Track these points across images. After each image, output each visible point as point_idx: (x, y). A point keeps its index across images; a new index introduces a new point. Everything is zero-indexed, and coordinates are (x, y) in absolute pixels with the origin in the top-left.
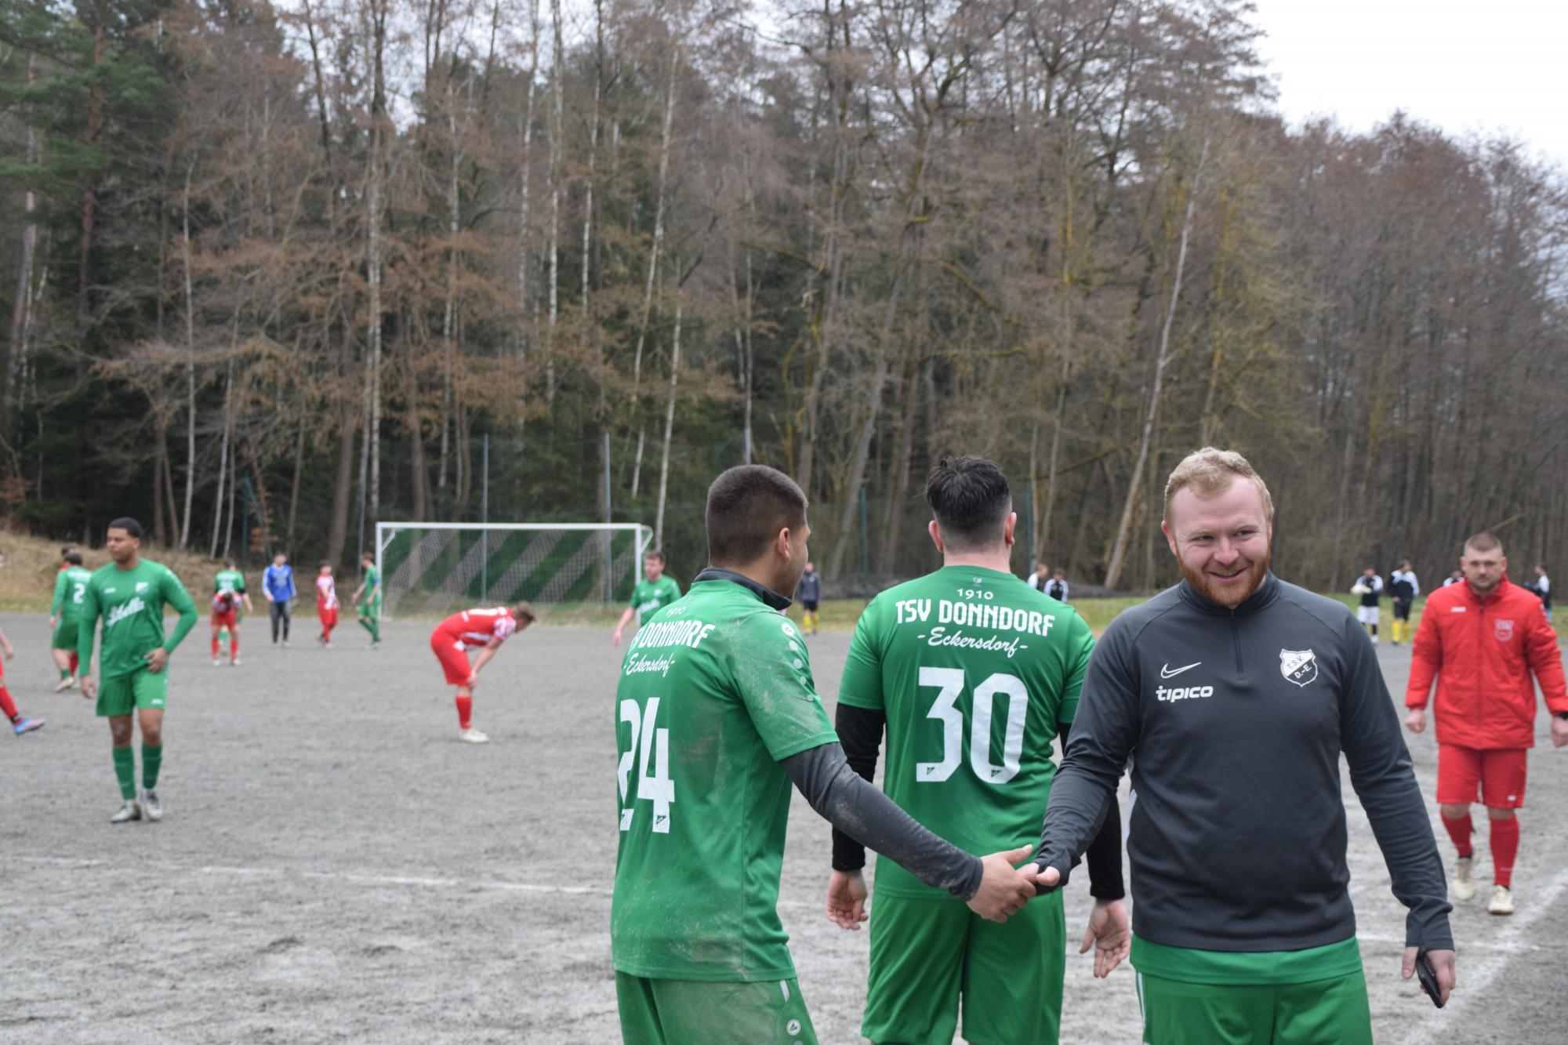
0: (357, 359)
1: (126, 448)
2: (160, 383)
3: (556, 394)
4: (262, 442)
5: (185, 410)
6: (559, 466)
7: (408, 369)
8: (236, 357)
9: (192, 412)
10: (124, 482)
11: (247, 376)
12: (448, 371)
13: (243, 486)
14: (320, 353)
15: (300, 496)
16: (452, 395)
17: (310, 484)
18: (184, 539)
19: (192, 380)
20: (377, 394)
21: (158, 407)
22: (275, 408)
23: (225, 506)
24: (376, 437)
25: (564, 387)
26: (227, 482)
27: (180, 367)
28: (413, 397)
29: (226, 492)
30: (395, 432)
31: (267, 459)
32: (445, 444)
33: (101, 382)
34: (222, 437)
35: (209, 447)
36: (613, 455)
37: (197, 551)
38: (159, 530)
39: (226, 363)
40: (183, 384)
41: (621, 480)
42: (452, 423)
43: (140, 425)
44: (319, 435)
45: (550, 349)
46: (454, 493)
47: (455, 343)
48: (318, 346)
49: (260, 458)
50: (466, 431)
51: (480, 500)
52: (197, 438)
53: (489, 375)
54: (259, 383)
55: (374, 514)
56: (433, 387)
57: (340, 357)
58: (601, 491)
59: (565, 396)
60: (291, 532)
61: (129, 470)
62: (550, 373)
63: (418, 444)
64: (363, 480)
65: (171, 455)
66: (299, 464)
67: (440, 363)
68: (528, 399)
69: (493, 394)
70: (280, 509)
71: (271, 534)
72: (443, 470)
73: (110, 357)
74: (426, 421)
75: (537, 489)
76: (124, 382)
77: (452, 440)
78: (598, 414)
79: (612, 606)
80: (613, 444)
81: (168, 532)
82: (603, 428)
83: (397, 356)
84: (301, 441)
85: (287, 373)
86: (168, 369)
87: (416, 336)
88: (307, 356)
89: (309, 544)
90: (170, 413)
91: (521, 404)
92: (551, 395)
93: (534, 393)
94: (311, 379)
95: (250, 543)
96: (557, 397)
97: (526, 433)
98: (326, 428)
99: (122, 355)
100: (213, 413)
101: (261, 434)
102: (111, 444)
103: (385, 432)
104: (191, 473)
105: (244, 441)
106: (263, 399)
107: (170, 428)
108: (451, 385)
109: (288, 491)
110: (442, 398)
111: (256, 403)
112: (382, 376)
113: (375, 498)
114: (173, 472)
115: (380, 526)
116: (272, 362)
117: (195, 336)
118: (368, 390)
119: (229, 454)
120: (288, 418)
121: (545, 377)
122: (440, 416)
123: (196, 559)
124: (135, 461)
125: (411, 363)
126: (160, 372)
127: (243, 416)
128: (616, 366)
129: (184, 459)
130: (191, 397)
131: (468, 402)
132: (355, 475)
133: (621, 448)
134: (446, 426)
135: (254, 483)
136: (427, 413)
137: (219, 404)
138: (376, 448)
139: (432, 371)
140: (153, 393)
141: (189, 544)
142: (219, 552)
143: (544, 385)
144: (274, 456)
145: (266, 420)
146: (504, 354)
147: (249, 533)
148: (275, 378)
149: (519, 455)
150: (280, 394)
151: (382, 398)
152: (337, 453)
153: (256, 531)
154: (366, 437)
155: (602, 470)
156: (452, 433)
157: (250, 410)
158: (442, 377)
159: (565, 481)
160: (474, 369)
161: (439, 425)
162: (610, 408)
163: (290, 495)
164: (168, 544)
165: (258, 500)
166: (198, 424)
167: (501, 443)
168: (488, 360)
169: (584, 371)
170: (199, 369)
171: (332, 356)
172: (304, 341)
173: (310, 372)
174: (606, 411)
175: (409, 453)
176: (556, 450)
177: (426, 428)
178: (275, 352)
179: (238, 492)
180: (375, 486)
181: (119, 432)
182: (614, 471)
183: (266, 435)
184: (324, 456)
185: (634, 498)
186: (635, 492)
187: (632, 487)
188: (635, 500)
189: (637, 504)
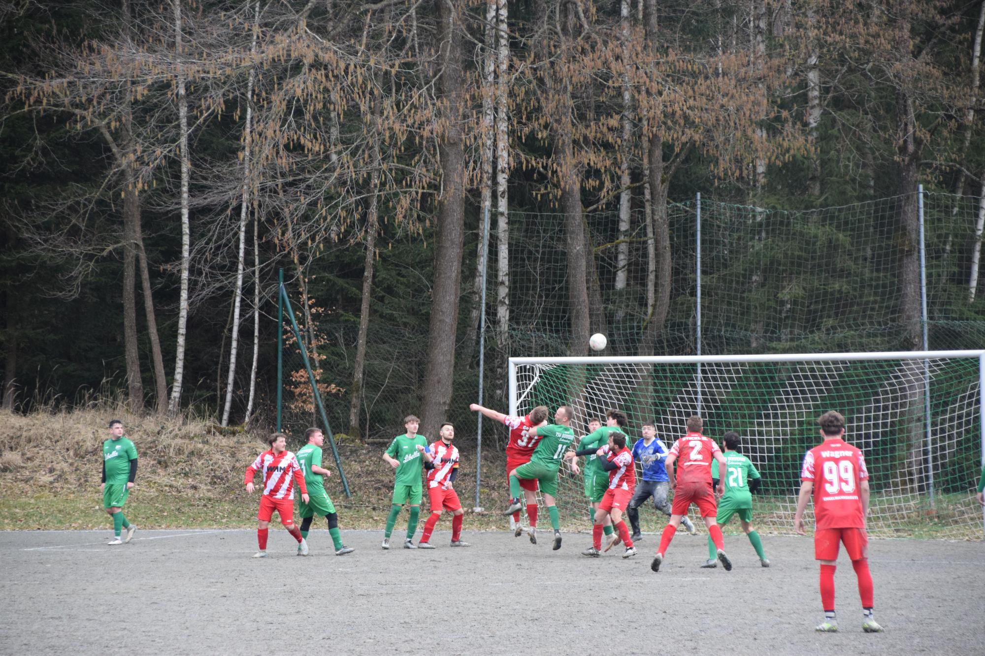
0: (469, 65)
1: (75, 231)
2: (128, 119)
3: (825, 114)
4: (306, 218)
5: (174, 163)
6: (832, 246)
7: (557, 80)
8: (258, 67)
9: (186, 167)
10: (73, 294)
11: (278, 101)
12: (628, 81)
13: (276, 296)
14: (404, 57)
15: (373, 312)
16: (637, 123)
17: (389, 290)
18: (176, 394)
19: (183, 111)
20: (503, 126)
21: (126, 160)
22: (327, 158)
23: (246, 333)
24: (503, 205)
25: (838, 103)
26: (248, 291)
27: (164, 86)
28: (567, 130)
29: (246, 307)
30: (538, 193)
31: (317, 248)
32: (625, 213)
33: (27, 117)
34: (238, 209)
35: (215, 230)
36: (931, 222)
37: (200, 413)
38: (134, 377)
39: (242, 80)
40: (170, 118)
41: (948, 267)
42: (636, 175)
43: (97, 195)
44: (405, 202)
45: (812, 33)
46: (642, 302)
47: (640, 29)
48: (399, 43)
49: (303, 246)
50: (662, 189)
51: (689, 311)
52: (194, 214)
53: (702, 85)
54: (299, 113)
55: (502, 341)
56: (602, 110)
57: (438, 64)
58: (910, 290)
59: (841, 117)
60: (359, 375)
61: (81, 271)
62: (813, 77)
63: (577, 213)
64: (482, 282)
65: (150, 245)
66: (371, 254)
67: (615, 66)
68: (772, 127)
69: (710, 118)
70: (340, 335)
71: (326, 381)
72: (622, 260)
73: (42, 75)
74: (591, 172)
75: (791, 291)
76: (68, 116)
77: (637, 204)
78: (903, 149)
79: (936, 500)
80: (932, 203)
81: (149, 381)
82: (914, 174)
83: (538, 57)
84: (373, 216)
85: (347, 92)
86: (141, 91)
87: (571, 21)
88: (379, 61)
89: (391, 396)
90: (147, 170)
91: (760, 135)
92: (814, 118)
93: (785, 114)
94: (388, 103)
95: (289, 396)
96: (827, 122)
97: (770, 188)
98: (417, 191)
99: (62, 69)
100: (222, 168)
101: (305, 201)
102: (47, 227)
103: (516, 196)
104: (185, 275)
105: (275, 215)
106: (306, 141)
107: (148, 198)
108: (635, 107)
109: (353, 304)
110: (620, 130)
111: (295, 148)
112: (512, 94)
113: (503, 313)
114: (154, 274)
115: (514, 363)
116: (320, 75)
117: (188, 31)
118: (487, 120)
119: (249, 241)
120: (351, 174)
121: (804, 85)
122: (615, 163)
123: (195, 427)
124: (89, 257)
125: (563, 68)
126: (129, 98)
127: (273, 171)
128: (938, 59)
129: (175, 254)
130: (183, 141)
131: (664, 136)
132: (469, 273)
133: (947, 210)
134: (626, 180)
135: (295, 294)
136: (591, 157)
137: (230, 153)
138: (503, 223)
139: (601, 80)
140: (116, 135)
141: (184, 402)
142: (236, 417)
143: (804, 99)
144: (327, 241)
145: (312, 178)
146: (725, 48)
147: (287, 381)
148: (327, 102)
149: (756, 229)
150: (335, 132)
151: (511, 133)
152: (435, 235)
153: (300, 375)
154: (487, 204)
155: (913, 250)
156: (637, 192)
157: (284, 161)
158: (619, 92)
159: (843, 273)
160: (676, 77)
161: (615, 178)
162: (926, 137)
163: (357, 312)
164: (149, 403)
165: (302, 321)
166: (194, 189)
167: (724, 209)
168: (699, 60)
169: (878, 71)
170: (196, 90)
171: (424, 60)
172: (375, 35)
173: (388, 91)
174: (918, 142)
175: (562, 231)
176: (826, 218)
177: (592, 183)
178: (326, 57)
179: (267, 307)
180: (503, 292)
181: (61, 207)
182: (934, 254)
183: (313, 204)
184: (415, 239)
185: (972, 300)
186: (973, 291)
187: (968, 281)
188: (973, 305)
189: (977, 313)
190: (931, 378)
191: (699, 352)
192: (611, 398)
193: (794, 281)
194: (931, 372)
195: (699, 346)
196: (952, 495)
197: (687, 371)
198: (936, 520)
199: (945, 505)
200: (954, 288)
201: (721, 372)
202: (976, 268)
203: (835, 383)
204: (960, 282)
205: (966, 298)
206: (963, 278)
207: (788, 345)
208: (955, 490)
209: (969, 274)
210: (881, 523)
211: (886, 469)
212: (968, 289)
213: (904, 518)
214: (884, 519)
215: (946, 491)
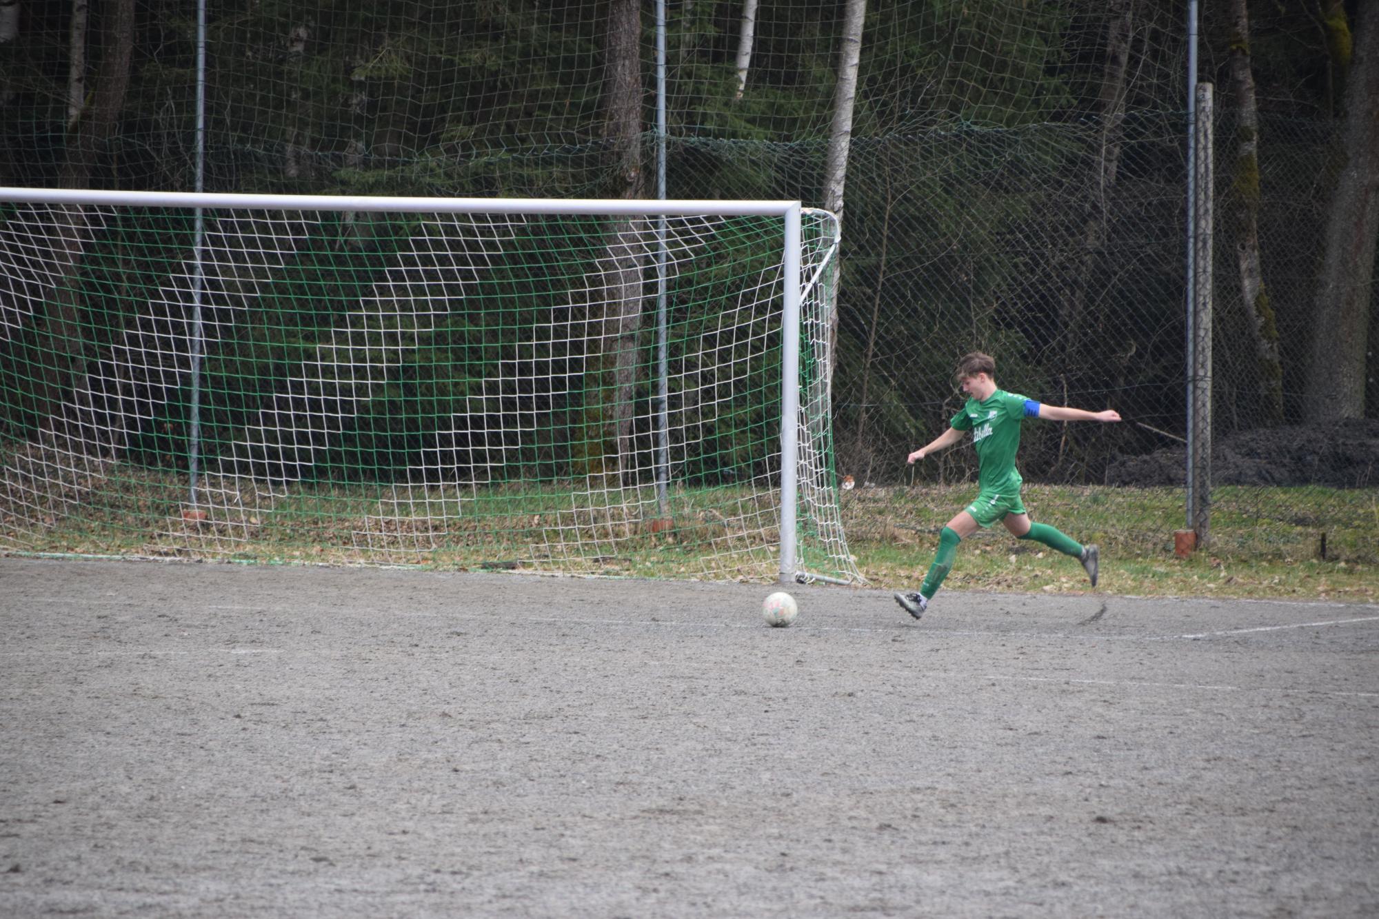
79: (670, 501)
159: (488, 32)
185: (740, 95)
186: (743, 76)
187: (733, 57)
188: (742, 107)
189: (751, 121)
190: (668, 258)
191: (199, 184)
192: (28, 275)
193: (387, 41)
194: (670, 245)
195: (199, 172)
196: (706, 492)
197: (178, 224)
198: (670, 540)
199: (687, 511)
200: (707, 70)
201: (264, 228)
202: (749, 30)
203: (496, 260)
204: (717, 58)
205: (730, 90)
206: (725, 50)
207: (370, 177)
208: (712, 481)
209: (736, 42)
210: (561, 545)
211: (562, 435)
212: (732, 72)
213: (606, 535)
214: (568, 536)
215: (695, 483)
